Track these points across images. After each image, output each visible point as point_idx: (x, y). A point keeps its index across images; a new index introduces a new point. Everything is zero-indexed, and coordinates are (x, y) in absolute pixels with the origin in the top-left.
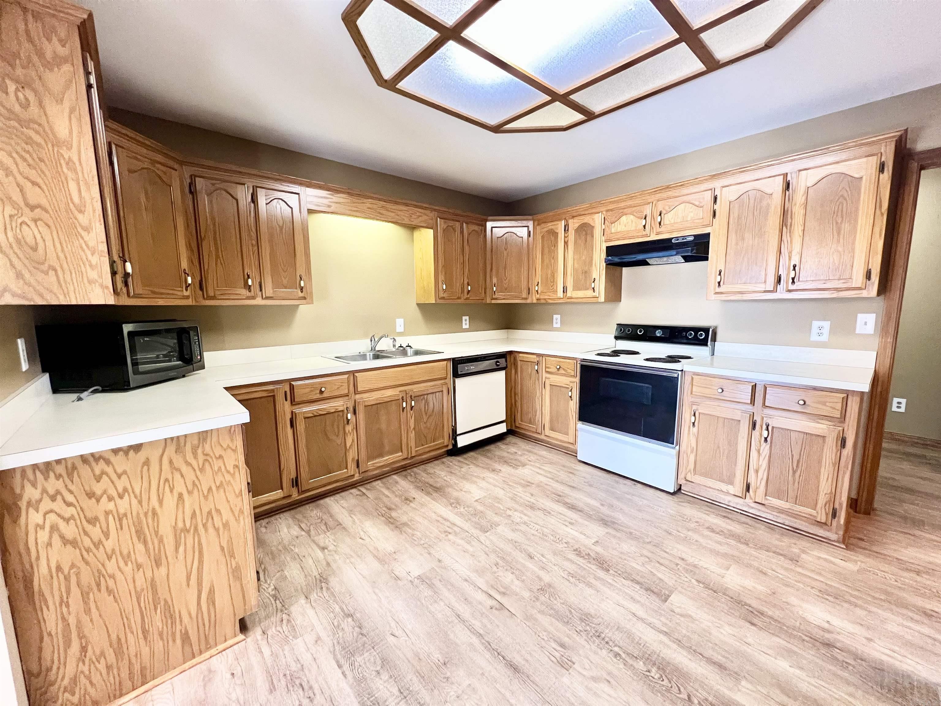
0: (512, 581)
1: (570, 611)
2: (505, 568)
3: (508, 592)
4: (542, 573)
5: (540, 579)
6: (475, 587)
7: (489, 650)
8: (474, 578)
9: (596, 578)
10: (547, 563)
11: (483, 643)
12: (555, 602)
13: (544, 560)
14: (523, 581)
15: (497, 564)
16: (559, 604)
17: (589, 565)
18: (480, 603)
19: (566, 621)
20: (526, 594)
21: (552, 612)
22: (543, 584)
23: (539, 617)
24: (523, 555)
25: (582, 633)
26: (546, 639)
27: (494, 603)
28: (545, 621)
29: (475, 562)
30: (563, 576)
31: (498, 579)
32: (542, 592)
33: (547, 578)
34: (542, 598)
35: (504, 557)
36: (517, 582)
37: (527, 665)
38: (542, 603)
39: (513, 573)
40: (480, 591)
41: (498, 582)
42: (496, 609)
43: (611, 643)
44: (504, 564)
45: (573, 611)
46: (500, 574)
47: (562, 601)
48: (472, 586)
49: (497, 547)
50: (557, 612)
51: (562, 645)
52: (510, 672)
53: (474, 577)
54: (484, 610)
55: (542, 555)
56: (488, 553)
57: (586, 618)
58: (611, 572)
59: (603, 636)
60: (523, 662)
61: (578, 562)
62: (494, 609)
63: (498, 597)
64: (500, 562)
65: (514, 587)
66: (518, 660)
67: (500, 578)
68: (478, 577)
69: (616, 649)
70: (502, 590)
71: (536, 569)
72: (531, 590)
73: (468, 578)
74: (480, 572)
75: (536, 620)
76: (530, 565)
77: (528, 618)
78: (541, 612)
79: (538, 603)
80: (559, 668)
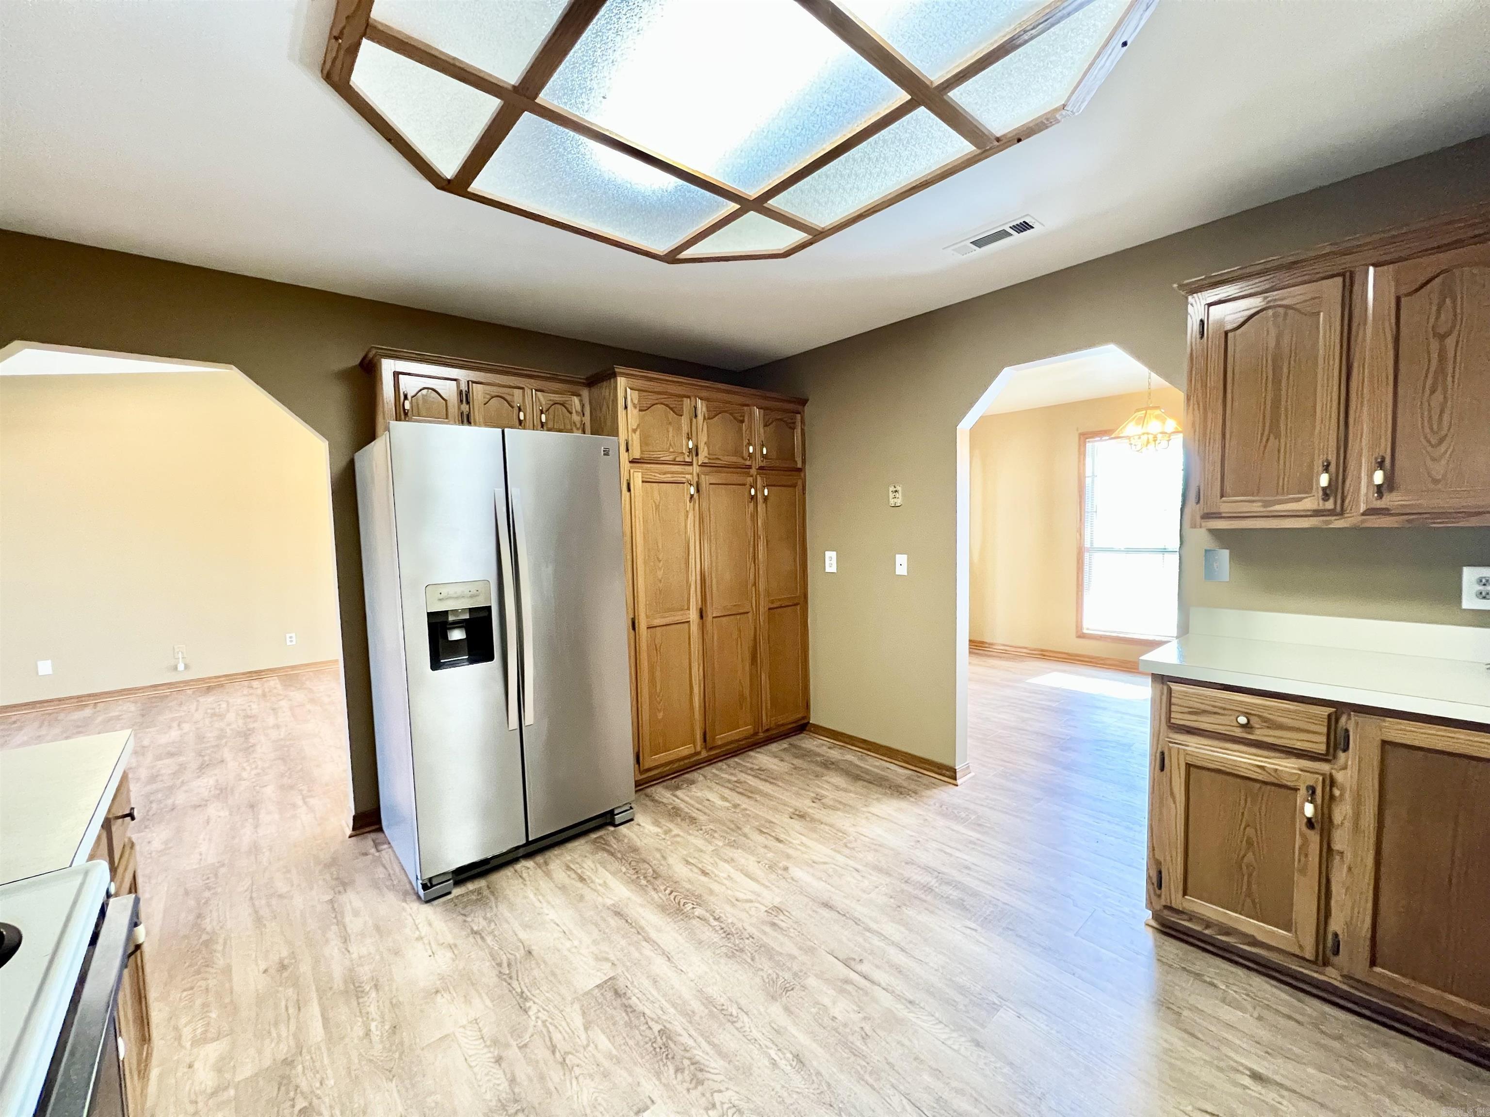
0: (834, 1003)
1: (753, 960)
2: (848, 1030)
3: (840, 984)
4: (783, 1020)
5: (786, 1009)
6: (893, 992)
7: (856, 918)
8: (899, 1006)
9: (689, 1015)
10: (770, 1044)
11: (863, 923)
12: (770, 971)
13: (773, 1053)
14: (817, 1003)
15: (865, 1037)
16: (766, 968)
17: (691, 1042)
18: (877, 967)
19: (763, 949)
20: (812, 981)
21: (777, 958)
22: (784, 999)
23: (795, 952)
24: (815, 1063)
25: (748, 936)
26: (792, 930)
27: (859, 968)
28: (790, 948)
29: (906, 1042)
30: (745, 1016)
31: (859, 1007)
32: (788, 985)
33: (776, 1010)
34: (788, 976)
35: (853, 1058)
36: (826, 1001)
37: (814, 908)
38: (789, 969)
39: (834, 1018)
40: (884, 984)
41: (857, 1000)
42: (854, 960)
43: (718, 928)
44: (850, 1038)
45: (749, 960)
46: (856, 1017)
47: (760, 973)
48: (898, 992)
49: (872, 1086)
50: (771, 958)
51: (773, 924)
52: (831, 903)
53: (901, 1010)
54: (870, 958)
55: (774, 1064)
56: (887, 1067)
57: (734, 954)
58: (656, 1028)
59: (724, 935)
60: (818, 910)
61: (708, 1048)
62: (858, 959)
63: (853, 976)
64: (859, 1043)
65: (831, 992)
66: (825, 912)
67: (856, 1008)
68: (893, 1009)
69: (716, 923)
70: (849, 987)
71: (793, 1030)
72: (804, 988)
73: (909, 1005)
74: (892, 1021)
75: (800, 948)
76: (803, 1039)
77: (810, 951)
78: (793, 958)
79: (796, 968)
80: (783, 907)
